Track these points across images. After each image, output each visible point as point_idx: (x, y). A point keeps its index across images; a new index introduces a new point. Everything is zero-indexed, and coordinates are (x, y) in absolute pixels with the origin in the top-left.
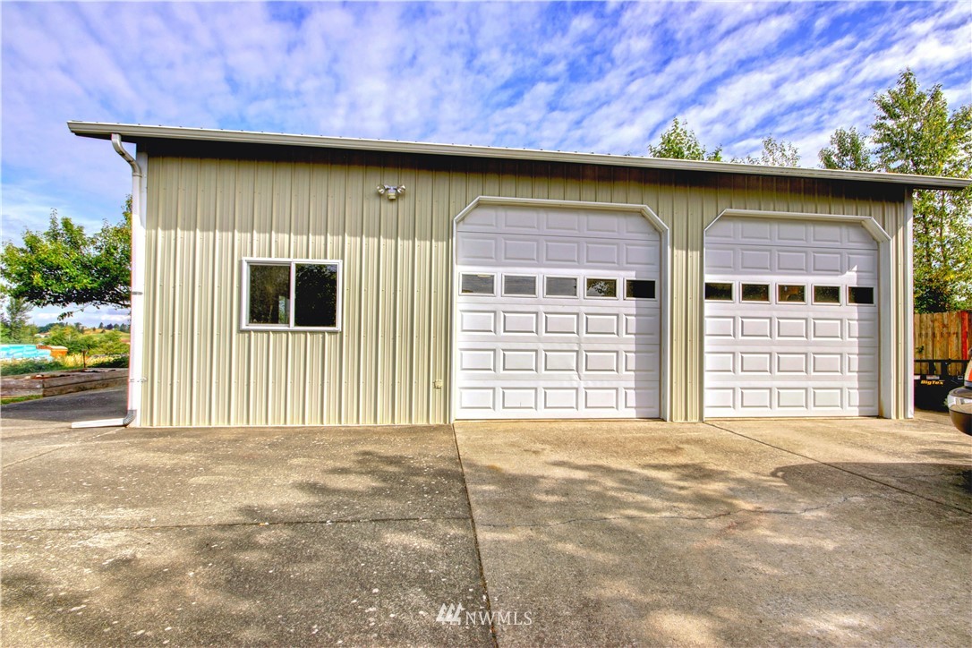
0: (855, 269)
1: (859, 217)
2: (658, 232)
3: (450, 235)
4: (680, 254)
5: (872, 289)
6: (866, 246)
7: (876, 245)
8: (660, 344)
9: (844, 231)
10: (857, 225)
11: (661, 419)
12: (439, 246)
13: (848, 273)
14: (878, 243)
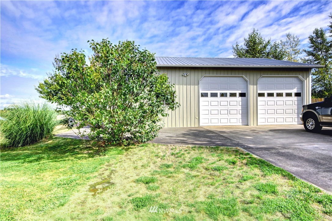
0: (296, 88)
1: (296, 75)
2: (246, 81)
3: (198, 84)
4: (252, 86)
5: (300, 93)
6: (299, 82)
7: (302, 82)
8: (247, 108)
9: (293, 79)
10: (297, 77)
11: (247, 125)
12: (196, 87)
13: (294, 89)
14: (302, 81)
